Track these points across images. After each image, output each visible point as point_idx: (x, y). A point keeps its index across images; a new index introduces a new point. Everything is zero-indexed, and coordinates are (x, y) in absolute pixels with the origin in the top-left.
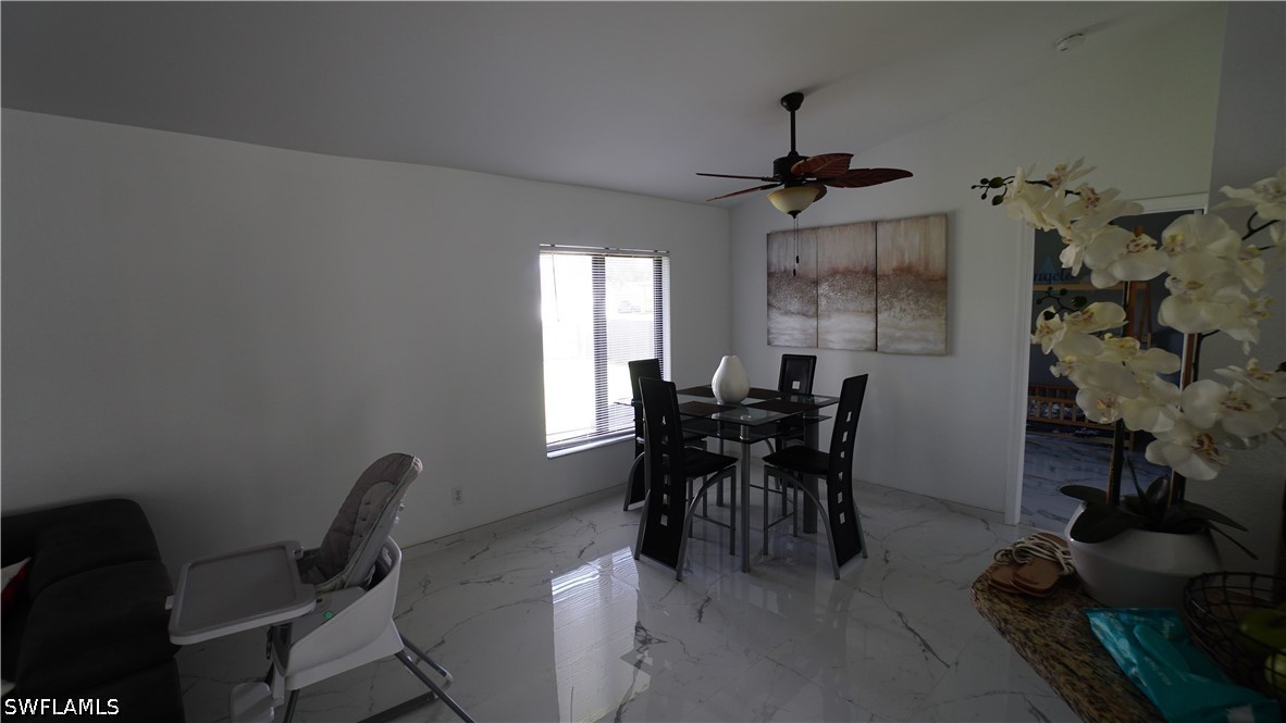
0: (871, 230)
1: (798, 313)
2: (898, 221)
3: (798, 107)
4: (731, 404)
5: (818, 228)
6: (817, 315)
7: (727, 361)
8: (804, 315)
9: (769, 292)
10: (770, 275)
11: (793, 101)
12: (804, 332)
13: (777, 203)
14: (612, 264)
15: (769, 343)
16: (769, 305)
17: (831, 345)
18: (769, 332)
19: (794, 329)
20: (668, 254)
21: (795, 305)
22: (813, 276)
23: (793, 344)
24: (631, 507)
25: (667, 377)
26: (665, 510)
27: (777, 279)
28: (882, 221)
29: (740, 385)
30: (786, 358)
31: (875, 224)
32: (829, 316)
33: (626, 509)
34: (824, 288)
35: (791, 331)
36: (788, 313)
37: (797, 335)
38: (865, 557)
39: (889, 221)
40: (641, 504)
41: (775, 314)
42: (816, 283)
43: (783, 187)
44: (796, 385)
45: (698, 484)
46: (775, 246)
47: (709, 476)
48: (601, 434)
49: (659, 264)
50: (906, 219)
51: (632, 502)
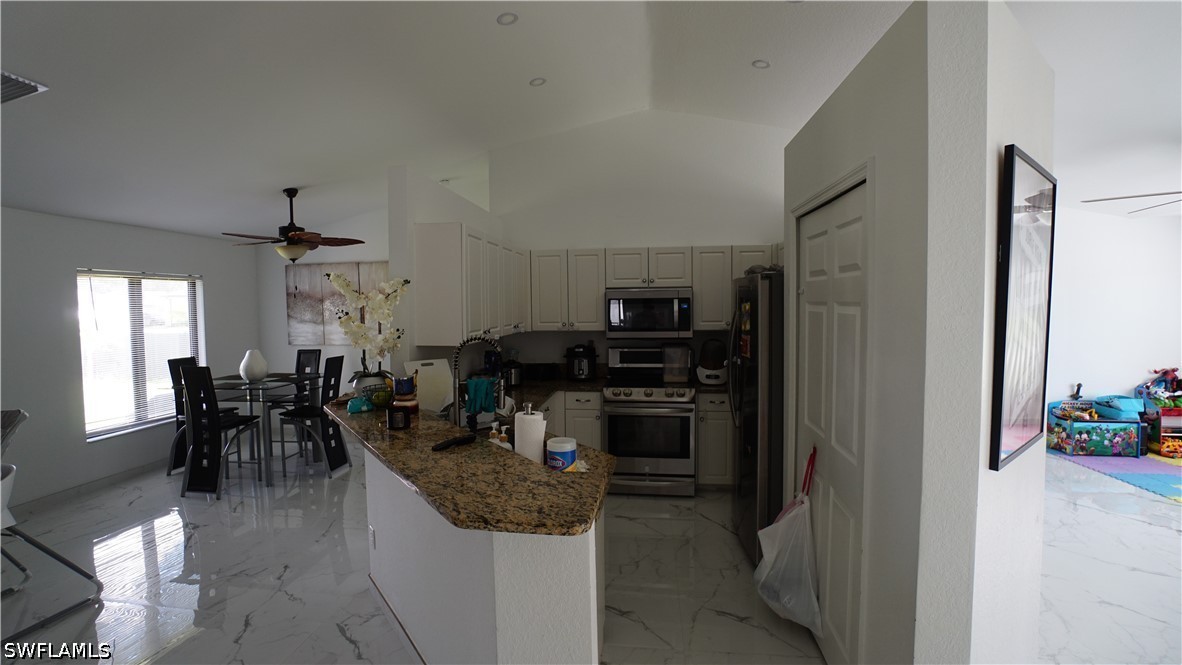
0: (355, 267)
1: (310, 322)
2: (371, 263)
3: (295, 196)
4: (254, 381)
5: (322, 264)
6: (323, 322)
7: (251, 354)
8: (315, 323)
9: (288, 307)
10: (288, 294)
11: (291, 193)
12: (315, 334)
13: (281, 253)
14: (147, 284)
15: (290, 344)
16: (289, 316)
17: (334, 343)
18: (289, 336)
19: (308, 332)
20: (201, 278)
21: (308, 316)
22: (320, 296)
23: (308, 343)
24: (173, 472)
25: (202, 363)
26: (205, 456)
27: (293, 297)
28: (363, 263)
29: (261, 368)
30: (300, 353)
31: (358, 264)
32: (331, 323)
33: (169, 474)
34: (327, 304)
35: (305, 334)
36: (302, 321)
37: (310, 336)
38: (351, 466)
39: (366, 263)
40: (183, 469)
41: (293, 323)
42: (322, 301)
43: (285, 243)
44: (308, 370)
45: (232, 433)
46: (292, 274)
47: (241, 427)
48: (140, 420)
49: (193, 285)
50: (377, 262)
51: (175, 467)
